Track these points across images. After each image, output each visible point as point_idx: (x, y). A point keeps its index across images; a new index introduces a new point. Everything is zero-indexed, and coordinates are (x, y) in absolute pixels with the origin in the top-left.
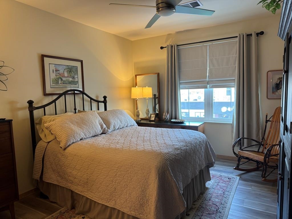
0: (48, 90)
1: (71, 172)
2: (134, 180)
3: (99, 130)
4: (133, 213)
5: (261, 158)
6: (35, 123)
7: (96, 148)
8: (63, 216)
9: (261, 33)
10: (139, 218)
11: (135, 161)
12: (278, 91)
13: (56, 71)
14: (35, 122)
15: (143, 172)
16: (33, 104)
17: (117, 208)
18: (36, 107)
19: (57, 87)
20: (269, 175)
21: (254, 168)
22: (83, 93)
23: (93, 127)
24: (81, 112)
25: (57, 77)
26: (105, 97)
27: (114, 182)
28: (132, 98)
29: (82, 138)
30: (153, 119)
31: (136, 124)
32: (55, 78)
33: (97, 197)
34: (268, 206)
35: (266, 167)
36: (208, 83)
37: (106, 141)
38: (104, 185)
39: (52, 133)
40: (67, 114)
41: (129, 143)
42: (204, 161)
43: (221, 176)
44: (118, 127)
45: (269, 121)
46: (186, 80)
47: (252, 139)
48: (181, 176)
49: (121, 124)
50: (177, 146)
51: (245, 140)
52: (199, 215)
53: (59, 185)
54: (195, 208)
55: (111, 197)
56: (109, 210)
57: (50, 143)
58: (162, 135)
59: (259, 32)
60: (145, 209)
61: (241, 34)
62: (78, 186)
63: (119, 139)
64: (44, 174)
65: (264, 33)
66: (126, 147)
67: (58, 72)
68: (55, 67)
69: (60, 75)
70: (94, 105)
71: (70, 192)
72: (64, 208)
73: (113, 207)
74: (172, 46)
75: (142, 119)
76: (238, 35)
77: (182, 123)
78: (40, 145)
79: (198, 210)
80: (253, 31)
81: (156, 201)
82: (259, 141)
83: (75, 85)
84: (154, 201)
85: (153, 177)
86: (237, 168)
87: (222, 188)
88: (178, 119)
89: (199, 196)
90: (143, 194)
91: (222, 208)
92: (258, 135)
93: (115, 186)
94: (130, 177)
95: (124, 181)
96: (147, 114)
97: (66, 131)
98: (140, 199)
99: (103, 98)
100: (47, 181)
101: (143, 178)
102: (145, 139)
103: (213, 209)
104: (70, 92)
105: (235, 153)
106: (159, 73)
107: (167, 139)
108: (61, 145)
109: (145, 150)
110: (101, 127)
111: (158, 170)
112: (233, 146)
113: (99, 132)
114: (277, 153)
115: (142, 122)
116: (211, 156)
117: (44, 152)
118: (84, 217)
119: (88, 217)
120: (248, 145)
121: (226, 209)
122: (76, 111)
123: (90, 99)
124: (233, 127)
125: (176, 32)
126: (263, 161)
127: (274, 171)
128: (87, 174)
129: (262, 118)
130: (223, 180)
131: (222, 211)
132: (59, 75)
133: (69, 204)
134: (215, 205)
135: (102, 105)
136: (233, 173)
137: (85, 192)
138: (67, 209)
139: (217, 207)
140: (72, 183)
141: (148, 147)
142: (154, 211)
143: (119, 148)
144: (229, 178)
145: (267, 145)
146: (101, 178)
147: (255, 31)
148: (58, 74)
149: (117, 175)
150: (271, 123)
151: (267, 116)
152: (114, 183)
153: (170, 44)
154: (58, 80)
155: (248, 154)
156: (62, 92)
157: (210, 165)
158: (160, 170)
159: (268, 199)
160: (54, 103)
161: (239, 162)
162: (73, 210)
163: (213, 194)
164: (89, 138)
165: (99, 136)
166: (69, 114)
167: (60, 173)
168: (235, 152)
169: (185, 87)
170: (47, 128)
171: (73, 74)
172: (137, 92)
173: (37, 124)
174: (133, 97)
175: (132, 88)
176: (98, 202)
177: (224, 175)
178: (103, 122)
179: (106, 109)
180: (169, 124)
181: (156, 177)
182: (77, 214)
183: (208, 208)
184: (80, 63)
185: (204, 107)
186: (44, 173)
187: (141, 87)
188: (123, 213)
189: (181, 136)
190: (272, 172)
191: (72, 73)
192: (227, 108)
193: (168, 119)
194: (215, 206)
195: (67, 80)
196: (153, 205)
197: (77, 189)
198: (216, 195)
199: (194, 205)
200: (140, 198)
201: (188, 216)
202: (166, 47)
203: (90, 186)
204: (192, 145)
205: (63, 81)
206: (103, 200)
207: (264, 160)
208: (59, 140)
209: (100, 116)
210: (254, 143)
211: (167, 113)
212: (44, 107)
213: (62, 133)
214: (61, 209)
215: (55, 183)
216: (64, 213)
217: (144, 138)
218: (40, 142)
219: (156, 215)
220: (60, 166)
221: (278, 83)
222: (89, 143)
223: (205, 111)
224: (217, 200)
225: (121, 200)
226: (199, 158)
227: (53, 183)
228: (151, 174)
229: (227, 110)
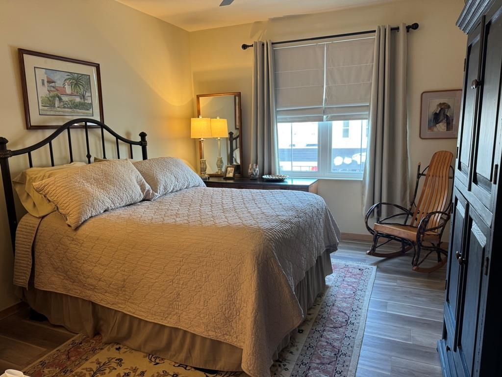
0: (35, 119)
1: (91, 271)
2: (214, 277)
3: (138, 195)
4: (212, 335)
5: (412, 235)
6: (12, 182)
7: (139, 224)
8: (79, 348)
9: (414, 26)
10: (223, 341)
11: (215, 244)
12: (437, 125)
13: (49, 82)
14: (12, 180)
15: (230, 261)
16: (7, 144)
17: (182, 328)
18: (12, 150)
19: (52, 113)
20: (423, 260)
21: (399, 251)
22: (102, 125)
23: (128, 187)
24: (100, 161)
25: (52, 94)
26: (143, 135)
27: (176, 282)
28: (192, 137)
29: (108, 208)
30: (231, 175)
31: (203, 183)
32: (48, 96)
33: (143, 312)
34: (426, 309)
35: (419, 249)
36: (324, 112)
37: (154, 212)
38: (158, 288)
39: (50, 199)
40: (74, 165)
41: (198, 215)
42: (323, 242)
43: (347, 266)
44: (172, 189)
45: (422, 174)
46: (287, 107)
47: (395, 204)
48: (291, 267)
49: (176, 183)
50: (284, 218)
51: (384, 207)
52: (319, 331)
53: (68, 295)
54: (311, 319)
55: (171, 309)
56: (166, 333)
57: (45, 219)
58: (254, 200)
59: (411, 25)
60: (233, 325)
61: (382, 26)
62: (107, 294)
63: (177, 209)
64: (36, 276)
65: (419, 28)
66: (194, 222)
67: (53, 84)
68: (46, 75)
69: (58, 90)
70: (124, 149)
71: (91, 306)
72: (79, 335)
73: (175, 326)
74: (263, 45)
75: (211, 176)
76: (376, 29)
77: (282, 180)
78: (24, 223)
79: (316, 322)
80: (401, 22)
81: (254, 311)
82: (405, 208)
83: (87, 111)
84: (252, 311)
85: (248, 270)
86: (373, 253)
87: (351, 285)
88: (275, 174)
89: (316, 301)
90: (230, 300)
91: (354, 316)
92: (403, 198)
93: (177, 289)
94: (206, 273)
95: (194, 280)
96: (220, 167)
97: (77, 194)
98: (226, 309)
99: (140, 137)
100: (43, 289)
101: (230, 273)
102: (225, 207)
103: (340, 319)
104: (76, 124)
105: (369, 229)
106: (240, 93)
107: (264, 206)
108: (68, 222)
109: (231, 224)
110: (141, 189)
111: (256, 257)
112: (366, 216)
113: (137, 197)
114: (434, 227)
115: (211, 180)
116: (333, 234)
117: (34, 235)
118: (120, 348)
119: (126, 347)
120: (388, 215)
121: (361, 318)
122: (91, 159)
123: (115, 138)
124: (363, 187)
125: (269, 19)
126: (414, 239)
127: (430, 255)
128: (123, 273)
129: (412, 171)
130: (351, 273)
131: (355, 322)
132: (54, 91)
133: (89, 327)
134: (343, 312)
135: (137, 150)
136: (365, 260)
137: (119, 303)
138: (85, 337)
139: (346, 316)
140: (94, 288)
141: (234, 220)
142: (252, 327)
143: (181, 224)
144: (360, 270)
145: (418, 213)
146: (151, 278)
147: (404, 22)
148: (52, 89)
149: (181, 270)
150: (426, 178)
151: (419, 166)
152: (175, 285)
153: (260, 40)
154: (54, 100)
155: (390, 228)
156: (61, 124)
157: (331, 248)
158: (260, 257)
159: (424, 299)
160: (48, 144)
161: (375, 242)
162: (97, 337)
163: (338, 296)
164: (120, 209)
165: (139, 205)
166: (77, 164)
167: (68, 273)
168: (370, 226)
169: (286, 118)
170: (38, 191)
171: (82, 90)
172: (201, 127)
173: (16, 183)
174: (194, 136)
175: (192, 119)
176: (146, 319)
177: (352, 264)
178: (144, 180)
179: (145, 157)
180: (259, 183)
181: (254, 270)
182: (106, 344)
183: (332, 318)
184: (94, 69)
185: (317, 158)
186: (36, 273)
187: (208, 117)
188: (194, 336)
189: (287, 201)
190: (427, 256)
191: (80, 88)
192: (344, 158)
193: (256, 175)
194: (344, 314)
195: (71, 101)
196: (249, 318)
197: (104, 300)
198: (341, 297)
199: (310, 314)
200: (224, 307)
201: (302, 332)
202: (252, 46)
203: (129, 293)
204: (307, 216)
205: (63, 102)
206: (155, 315)
207: (417, 237)
208: (64, 213)
209: (137, 169)
210: (398, 211)
211: (255, 165)
212: (29, 150)
213: (69, 199)
214: (73, 336)
215: (61, 291)
216: (81, 343)
217: (224, 205)
218: (23, 217)
219: (255, 334)
220: (68, 259)
221: (438, 112)
222: (123, 216)
223: (318, 164)
224: (345, 305)
225: (190, 313)
226: (316, 236)
227: (56, 291)
228: (244, 266)
229: (343, 163)
